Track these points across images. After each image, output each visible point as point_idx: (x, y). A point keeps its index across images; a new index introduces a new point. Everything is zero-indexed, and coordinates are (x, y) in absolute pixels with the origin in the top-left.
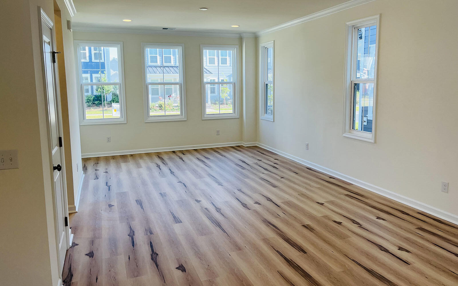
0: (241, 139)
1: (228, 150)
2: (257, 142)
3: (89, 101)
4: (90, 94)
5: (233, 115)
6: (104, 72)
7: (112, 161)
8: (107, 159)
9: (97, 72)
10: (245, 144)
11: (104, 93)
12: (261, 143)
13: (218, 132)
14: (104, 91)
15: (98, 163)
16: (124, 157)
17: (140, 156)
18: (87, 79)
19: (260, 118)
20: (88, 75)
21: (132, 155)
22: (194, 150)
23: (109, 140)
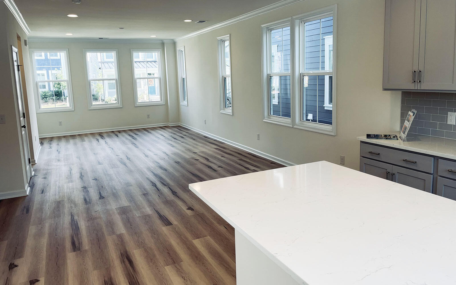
0: (168, 121)
1: (157, 129)
2: (180, 123)
3: (46, 96)
4: (47, 89)
5: (161, 102)
6: (60, 68)
7: (63, 139)
8: (59, 138)
9: (53, 69)
10: (170, 124)
11: (61, 89)
12: (183, 123)
13: (148, 116)
14: (61, 87)
15: (52, 140)
16: (73, 137)
17: (86, 135)
18: (44, 75)
19: (181, 104)
20: (44, 72)
21: (79, 135)
22: (129, 130)
23: (60, 123)
